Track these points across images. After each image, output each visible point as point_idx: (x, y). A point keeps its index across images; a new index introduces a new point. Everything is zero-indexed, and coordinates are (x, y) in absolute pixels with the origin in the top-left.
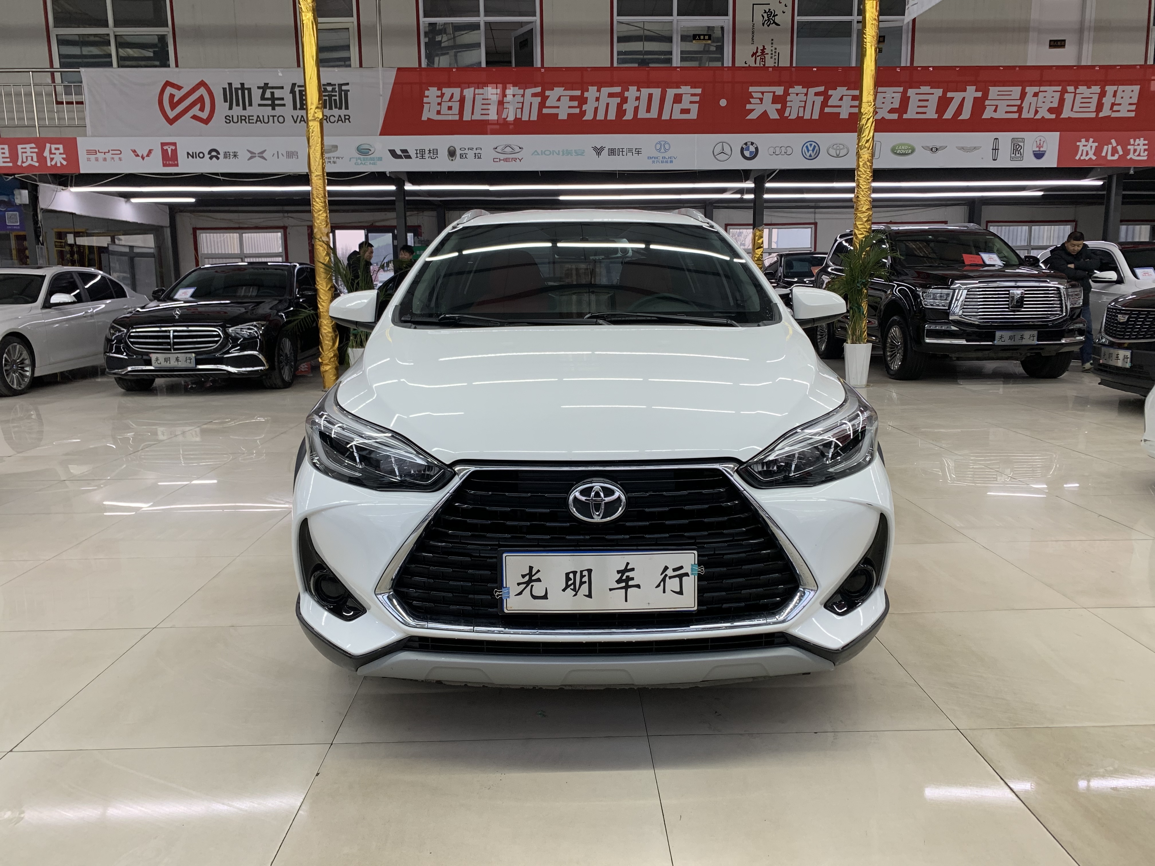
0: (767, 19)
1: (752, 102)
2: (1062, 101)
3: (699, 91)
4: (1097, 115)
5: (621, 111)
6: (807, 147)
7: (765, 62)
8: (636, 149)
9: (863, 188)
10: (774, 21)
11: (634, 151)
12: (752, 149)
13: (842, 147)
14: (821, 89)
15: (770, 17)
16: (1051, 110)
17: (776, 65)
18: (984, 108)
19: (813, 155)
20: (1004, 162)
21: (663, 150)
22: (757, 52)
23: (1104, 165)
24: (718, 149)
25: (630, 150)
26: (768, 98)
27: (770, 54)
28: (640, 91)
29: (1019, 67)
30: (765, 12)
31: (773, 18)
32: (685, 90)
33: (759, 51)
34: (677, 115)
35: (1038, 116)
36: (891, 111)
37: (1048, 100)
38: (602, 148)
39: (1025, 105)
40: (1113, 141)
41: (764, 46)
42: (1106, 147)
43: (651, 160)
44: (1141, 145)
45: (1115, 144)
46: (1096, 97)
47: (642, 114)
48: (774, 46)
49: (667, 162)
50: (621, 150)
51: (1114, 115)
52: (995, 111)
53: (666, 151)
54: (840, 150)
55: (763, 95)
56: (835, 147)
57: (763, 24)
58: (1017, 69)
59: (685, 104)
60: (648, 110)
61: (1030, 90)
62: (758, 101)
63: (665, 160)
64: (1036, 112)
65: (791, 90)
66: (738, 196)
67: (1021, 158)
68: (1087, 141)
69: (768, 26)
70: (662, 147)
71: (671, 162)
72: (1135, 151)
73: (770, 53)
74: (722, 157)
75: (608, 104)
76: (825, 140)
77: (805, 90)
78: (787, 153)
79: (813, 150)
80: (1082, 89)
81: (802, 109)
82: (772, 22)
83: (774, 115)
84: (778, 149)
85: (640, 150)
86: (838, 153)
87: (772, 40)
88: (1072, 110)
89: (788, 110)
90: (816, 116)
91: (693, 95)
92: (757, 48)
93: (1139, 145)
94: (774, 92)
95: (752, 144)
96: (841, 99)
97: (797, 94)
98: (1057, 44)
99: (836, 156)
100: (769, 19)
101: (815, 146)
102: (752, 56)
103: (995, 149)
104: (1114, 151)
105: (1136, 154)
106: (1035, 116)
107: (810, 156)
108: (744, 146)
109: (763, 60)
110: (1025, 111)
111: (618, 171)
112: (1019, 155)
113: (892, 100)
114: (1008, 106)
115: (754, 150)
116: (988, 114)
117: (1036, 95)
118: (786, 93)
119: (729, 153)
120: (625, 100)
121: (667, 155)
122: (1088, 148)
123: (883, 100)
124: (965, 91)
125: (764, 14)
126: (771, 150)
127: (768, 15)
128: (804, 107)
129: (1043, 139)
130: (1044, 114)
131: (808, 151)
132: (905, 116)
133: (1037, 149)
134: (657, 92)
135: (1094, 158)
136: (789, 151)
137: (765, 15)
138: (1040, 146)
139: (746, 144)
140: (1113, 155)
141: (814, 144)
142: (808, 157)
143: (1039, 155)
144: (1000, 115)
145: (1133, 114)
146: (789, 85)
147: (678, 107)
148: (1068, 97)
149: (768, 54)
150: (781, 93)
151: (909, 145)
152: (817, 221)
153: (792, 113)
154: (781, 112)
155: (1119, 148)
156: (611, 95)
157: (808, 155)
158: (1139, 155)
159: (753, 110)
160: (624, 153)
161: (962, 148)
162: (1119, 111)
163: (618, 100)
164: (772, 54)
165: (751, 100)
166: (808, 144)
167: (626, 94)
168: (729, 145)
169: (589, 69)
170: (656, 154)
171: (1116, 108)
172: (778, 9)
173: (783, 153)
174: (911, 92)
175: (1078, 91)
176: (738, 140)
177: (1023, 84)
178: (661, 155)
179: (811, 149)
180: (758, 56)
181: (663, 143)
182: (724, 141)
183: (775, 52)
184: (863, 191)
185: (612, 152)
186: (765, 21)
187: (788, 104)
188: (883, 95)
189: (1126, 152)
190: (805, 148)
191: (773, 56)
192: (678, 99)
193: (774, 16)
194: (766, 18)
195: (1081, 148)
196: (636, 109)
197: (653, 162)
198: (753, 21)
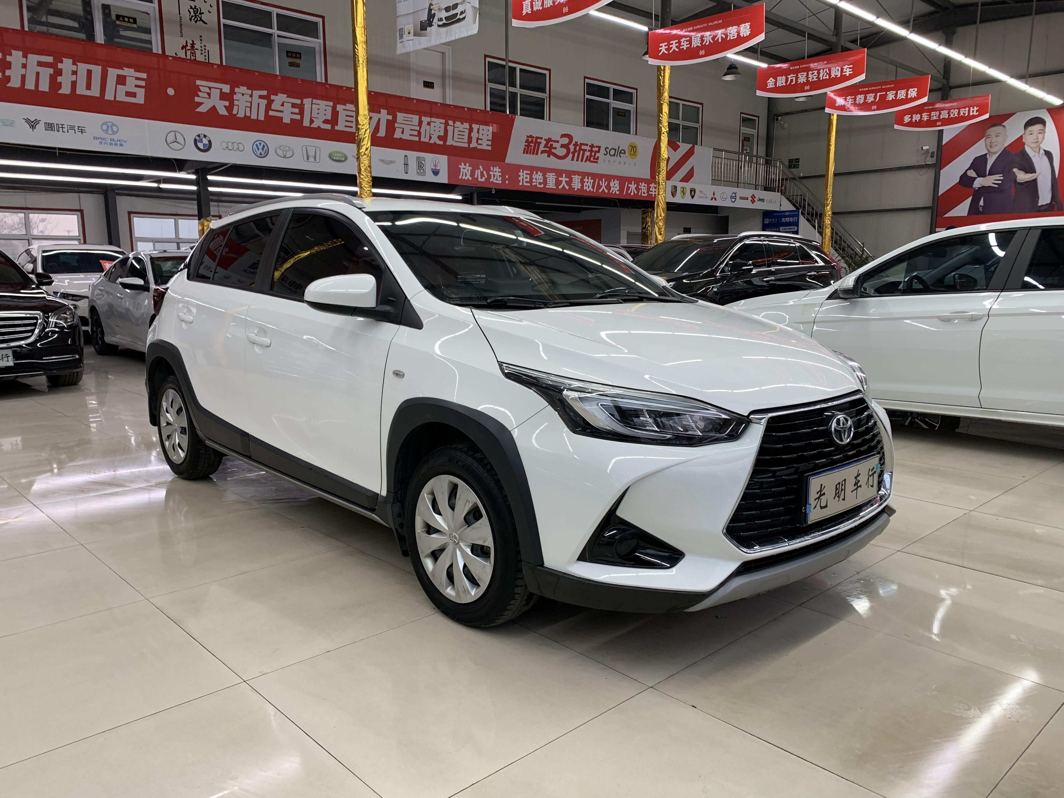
0: (194, 15)
1: (200, 95)
2: (446, 131)
3: (144, 76)
4: (469, 145)
5: (55, 84)
6: (257, 145)
7: (195, 57)
8: (79, 127)
9: (366, 190)
10: (201, 18)
11: (76, 128)
12: (205, 141)
13: (287, 149)
14: (265, 93)
15: (197, 14)
16: (440, 138)
17: (207, 61)
18: (394, 129)
19: (263, 153)
20: (413, 176)
21: (110, 132)
22: (187, 45)
23: (476, 185)
24: (171, 138)
25: (72, 128)
26: (216, 94)
27: (199, 50)
28: (77, 65)
29: (417, 100)
30: (191, 8)
31: (200, 16)
32: (127, 72)
33: (189, 45)
34: (122, 97)
35: (432, 141)
36: (326, 122)
37: (437, 129)
38: (37, 122)
39: (422, 131)
40: (481, 167)
41: (193, 41)
42: (477, 171)
43: (98, 141)
44: (497, 172)
45: (482, 170)
46: (467, 131)
47: (81, 90)
48: (204, 43)
49: (116, 144)
50: (61, 126)
51: (479, 147)
52: (403, 133)
53: (114, 133)
54: (286, 151)
55: (210, 91)
56: (282, 148)
57: (191, 19)
58: (415, 101)
59: (130, 85)
60: (89, 87)
61: (425, 119)
62: (207, 96)
63: (113, 143)
64: (430, 138)
65: (237, 90)
66: (155, 185)
67: (424, 174)
68: (465, 165)
69: (196, 22)
70: (109, 128)
71: (121, 145)
72: (494, 175)
73: (200, 48)
74: (175, 145)
75: (38, 74)
76: (272, 140)
77: (250, 92)
78: (240, 149)
79: (263, 149)
80: (458, 124)
81: (248, 109)
82: (199, 19)
83: (223, 112)
84: (230, 144)
85: (83, 129)
86: (285, 154)
87: (201, 37)
88: (453, 140)
89: (235, 108)
90: (262, 118)
91: (137, 79)
92: (187, 42)
93: (496, 172)
94: (221, 89)
95: (205, 136)
96: (283, 105)
97: (243, 95)
98: (428, 85)
99: (283, 156)
100: (196, 16)
101: (264, 146)
102: (182, 49)
103: (406, 164)
104: (482, 175)
105: (495, 178)
106: (429, 141)
107: (261, 154)
108: (197, 138)
109: (193, 54)
110: (423, 135)
111: (60, 149)
112: (422, 171)
113: (325, 112)
114: (411, 130)
115: (207, 143)
116: (397, 135)
117: (429, 124)
118: (233, 92)
119: (183, 143)
120: (59, 72)
121: (116, 137)
122: (465, 171)
123: (318, 111)
124: (380, 113)
125: (190, 10)
126: (224, 145)
127: (194, 11)
128: (251, 108)
129: (437, 161)
130: (435, 140)
131: (258, 149)
132: (336, 128)
133: (434, 168)
134: (97, 70)
135: (470, 179)
136: (241, 148)
137: (192, 11)
138: (435, 166)
139: (199, 136)
140: (481, 178)
141: (263, 143)
142: (258, 155)
143: (436, 173)
144: (406, 136)
145: (490, 148)
146: (234, 85)
147: (122, 90)
148: (450, 129)
149: (197, 49)
150: (228, 91)
151: (343, 154)
152: (221, 214)
153: (240, 111)
154: (229, 109)
155: (484, 172)
156: (40, 64)
157: (259, 153)
158: (497, 180)
159: (202, 103)
160: (65, 130)
161: (382, 161)
162: (481, 144)
163: (51, 71)
164: (202, 50)
165: (199, 93)
166: (258, 143)
167: (60, 66)
168: (183, 136)
169: (10, 31)
170: (104, 135)
171: (480, 142)
172: (204, 8)
173: (235, 148)
174: (340, 108)
175: (456, 125)
176: (191, 131)
177: (421, 113)
178: (109, 137)
179: (261, 147)
180: (188, 50)
181: (110, 124)
182: (176, 130)
183: (205, 49)
184: (366, 192)
185: (50, 127)
186: (192, 16)
187: (235, 102)
188: (318, 107)
189: (489, 176)
190: (255, 146)
191: (203, 52)
192: (121, 80)
193: (200, 13)
194: (192, 14)
195: (462, 170)
196: (74, 84)
197: (101, 143)
198: (180, 14)
